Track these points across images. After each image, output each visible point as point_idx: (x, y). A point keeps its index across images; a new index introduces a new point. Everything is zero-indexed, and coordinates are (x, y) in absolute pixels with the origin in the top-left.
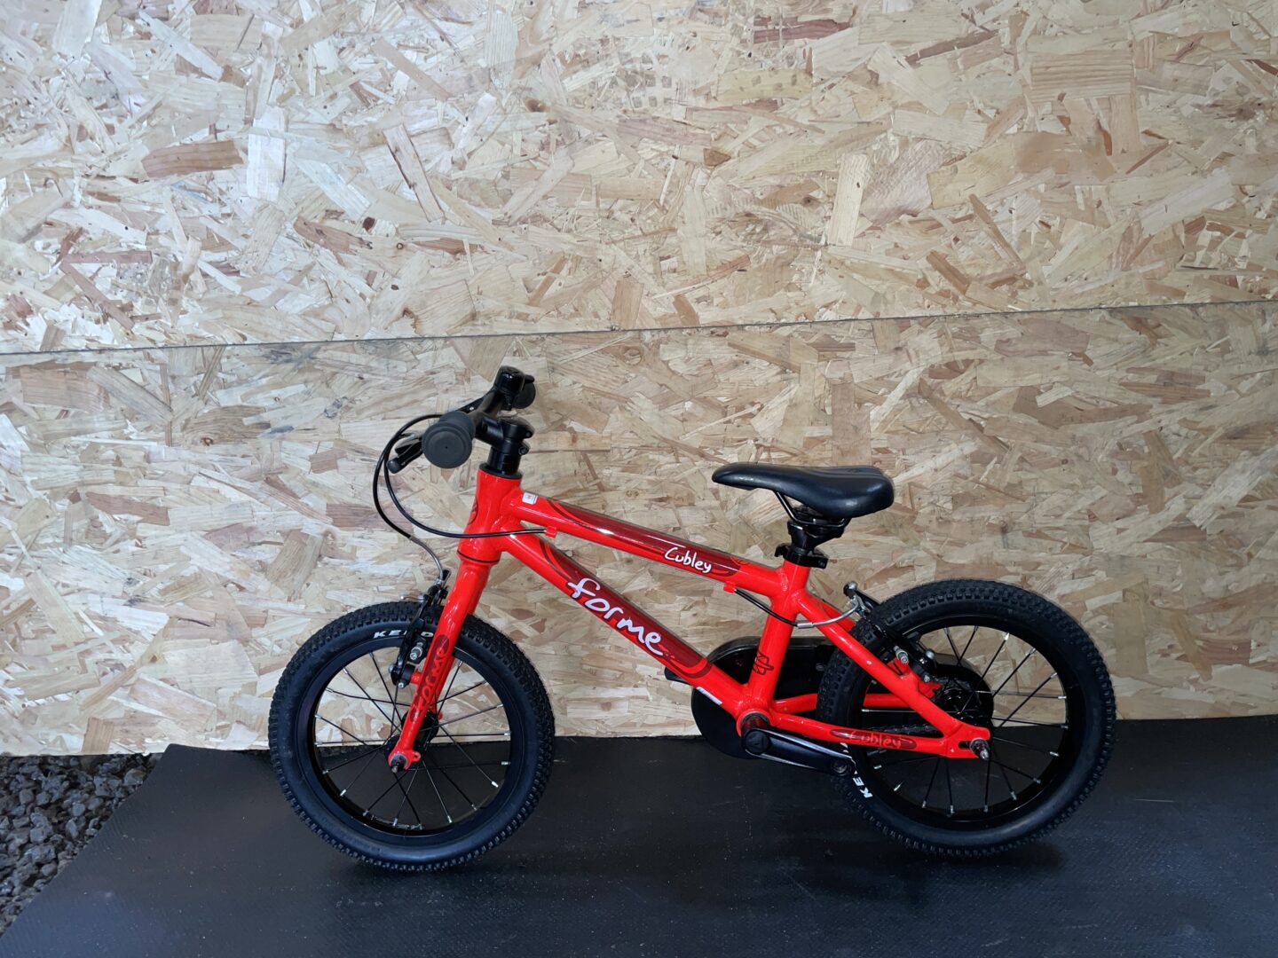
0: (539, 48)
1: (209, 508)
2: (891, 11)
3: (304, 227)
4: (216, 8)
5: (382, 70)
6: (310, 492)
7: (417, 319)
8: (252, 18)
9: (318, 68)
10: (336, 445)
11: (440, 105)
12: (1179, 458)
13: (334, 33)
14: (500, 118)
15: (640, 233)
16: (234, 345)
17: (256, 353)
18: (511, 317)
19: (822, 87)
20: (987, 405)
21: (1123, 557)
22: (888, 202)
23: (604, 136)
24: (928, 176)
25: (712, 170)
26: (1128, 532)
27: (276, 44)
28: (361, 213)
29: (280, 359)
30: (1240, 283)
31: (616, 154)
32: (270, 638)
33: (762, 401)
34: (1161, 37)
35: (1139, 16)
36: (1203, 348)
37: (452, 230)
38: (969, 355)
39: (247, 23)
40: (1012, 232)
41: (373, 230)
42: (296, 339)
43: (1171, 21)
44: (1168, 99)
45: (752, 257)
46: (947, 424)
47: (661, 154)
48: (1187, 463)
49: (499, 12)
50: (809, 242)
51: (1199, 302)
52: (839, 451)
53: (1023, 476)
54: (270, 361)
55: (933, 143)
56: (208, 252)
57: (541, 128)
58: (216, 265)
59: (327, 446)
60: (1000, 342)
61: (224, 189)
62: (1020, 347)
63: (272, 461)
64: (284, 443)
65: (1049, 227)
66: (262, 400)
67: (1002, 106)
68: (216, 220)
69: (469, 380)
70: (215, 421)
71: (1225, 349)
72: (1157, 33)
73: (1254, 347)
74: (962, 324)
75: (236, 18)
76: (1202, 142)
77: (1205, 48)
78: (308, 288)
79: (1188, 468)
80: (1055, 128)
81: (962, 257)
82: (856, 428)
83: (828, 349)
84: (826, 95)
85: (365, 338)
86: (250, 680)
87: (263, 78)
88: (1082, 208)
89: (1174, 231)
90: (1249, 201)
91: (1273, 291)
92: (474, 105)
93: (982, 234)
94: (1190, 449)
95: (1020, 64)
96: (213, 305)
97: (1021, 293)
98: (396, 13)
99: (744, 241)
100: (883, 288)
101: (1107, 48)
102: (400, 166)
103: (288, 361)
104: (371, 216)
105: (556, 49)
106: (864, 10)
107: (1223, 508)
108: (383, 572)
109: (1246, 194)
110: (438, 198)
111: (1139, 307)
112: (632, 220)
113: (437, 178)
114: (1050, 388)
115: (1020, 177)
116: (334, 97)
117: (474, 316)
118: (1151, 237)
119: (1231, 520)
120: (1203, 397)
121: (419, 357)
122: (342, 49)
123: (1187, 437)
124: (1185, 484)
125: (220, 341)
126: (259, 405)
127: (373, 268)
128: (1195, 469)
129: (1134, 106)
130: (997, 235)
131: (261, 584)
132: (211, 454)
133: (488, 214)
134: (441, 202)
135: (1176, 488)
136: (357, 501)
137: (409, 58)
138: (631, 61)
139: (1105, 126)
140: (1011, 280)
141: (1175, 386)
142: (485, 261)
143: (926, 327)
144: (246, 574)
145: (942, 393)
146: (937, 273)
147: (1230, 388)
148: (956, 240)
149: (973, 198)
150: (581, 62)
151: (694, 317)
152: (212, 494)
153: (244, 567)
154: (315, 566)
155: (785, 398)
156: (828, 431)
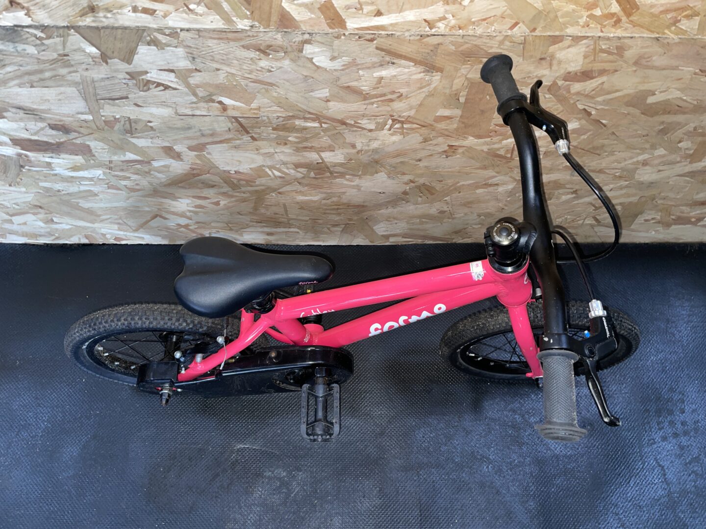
7: (28, 10)
18: (136, 11)
20: (604, 101)
21: (652, 183)
33: (403, 91)
38: (607, 66)
46: (562, 111)
52: (463, 125)
53: (606, 142)
60: (641, 57)
82: (483, 112)
86: (5, 218)
114: (665, 92)
117: (92, 9)
143: (578, 43)
145: (570, 92)
151: (342, 23)
154: (21, 171)
155: (424, 90)
156: (458, 112)
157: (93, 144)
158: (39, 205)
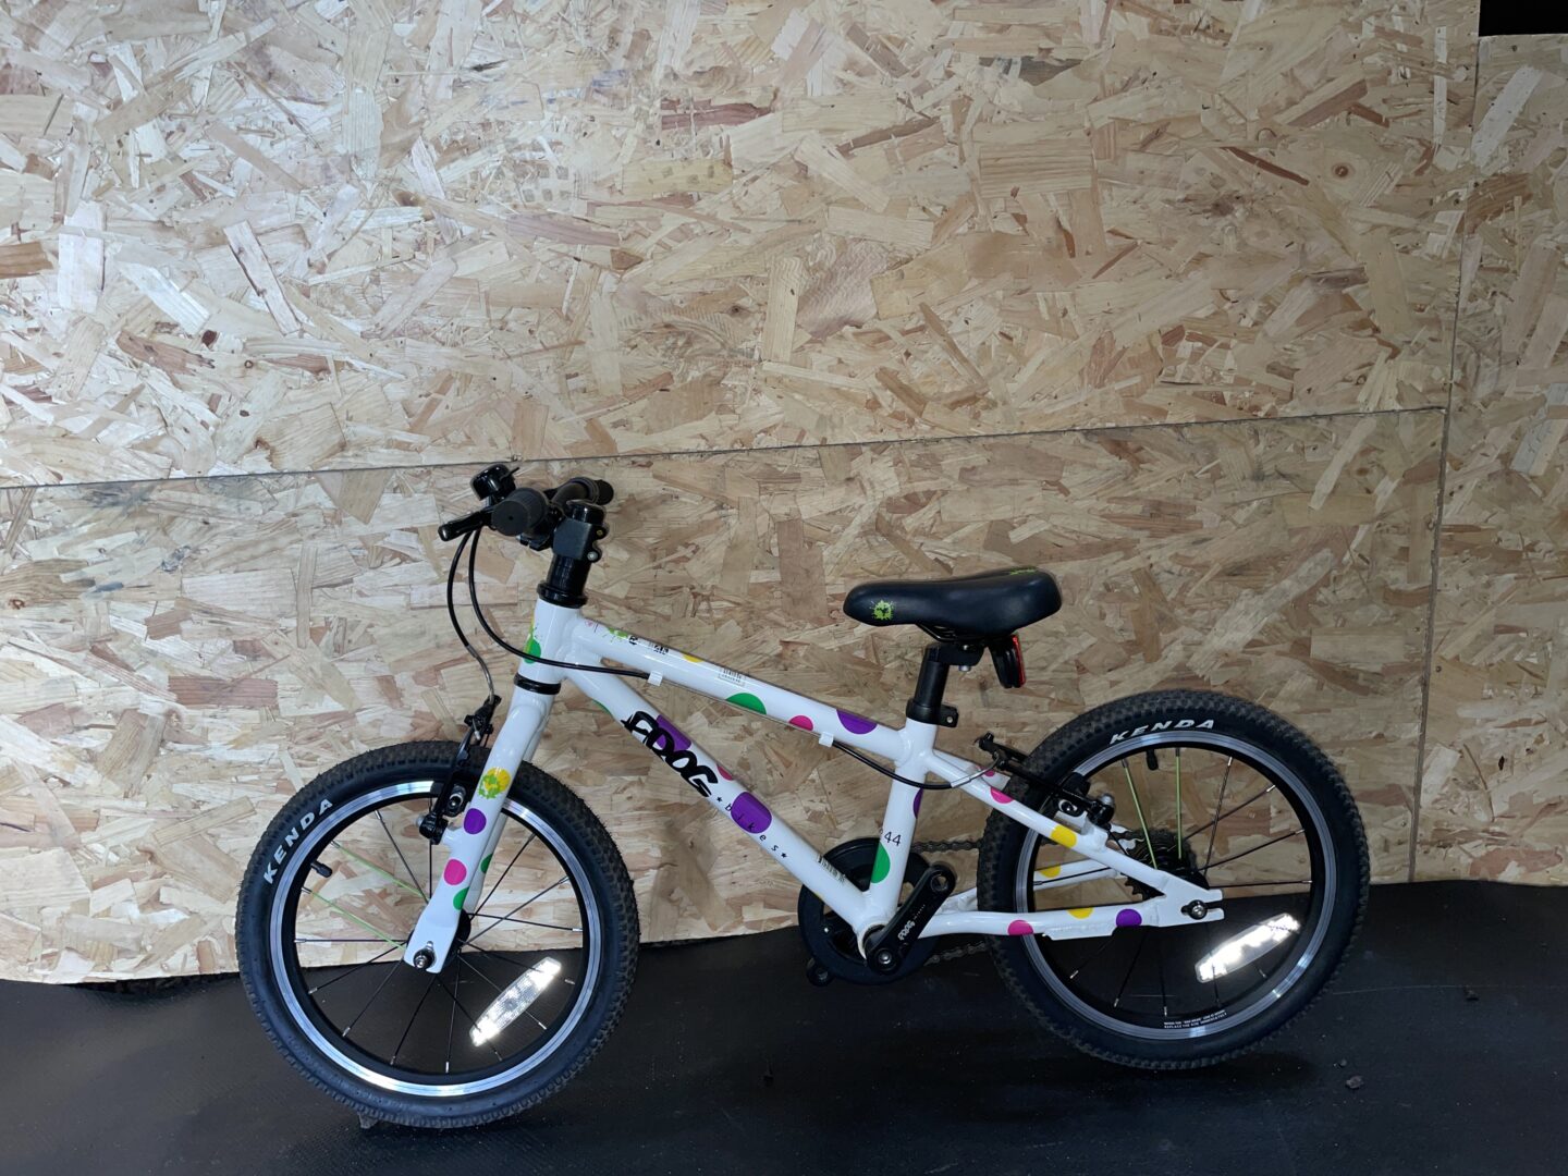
0: (410, 133)
1: (20, 684)
2: (817, 93)
3: (130, 343)
4: (16, 87)
5: (218, 157)
6: (147, 663)
7: (273, 451)
8: (61, 98)
9: (141, 155)
10: (178, 604)
11: (291, 197)
12: (1173, 599)
13: (160, 115)
14: (363, 213)
15: (539, 346)
16: (47, 485)
17: (75, 495)
18: (388, 447)
19: (744, 179)
20: (954, 543)
22: (829, 310)
23: (491, 234)
24: (871, 282)
25: (622, 275)
26: (1122, 684)
27: (90, 128)
28: (200, 325)
29: (105, 502)
30: (1227, 400)
31: (506, 256)
32: (104, 844)
33: (698, 541)
34: (1123, 123)
35: (1096, 100)
36: (1192, 473)
37: (312, 345)
38: (931, 485)
39: (55, 102)
40: (969, 344)
41: (215, 346)
42: (124, 478)
43: (1131, 105)
44: (1136, 193)
45: (676, 373)
46: (910, 564)
47: (560, 255)
48: (1183, 605)
49: (359, 91)
50: (741, 358)
51: (1183, 421)
52: (790, 599)
54: (92, 504)
55: (874, 245)
56: (13, 375)
57: (415, 225)
58: (22, 390)
59: (166, 606)
60: (964, 470)
61: (30, 299)
62: (987, 475)
63: (98, 626)
64: (113, 603)
65: (1010, 339)
66: (83, 552)
67: (949, 202)
68: (21, 336)
69: (340, 523)
70: (27, 579)
71: (1216, 474)
72: (1117, 119)
73: (1248, 472)
74: (920, 450)
75: (40, 98)
76: (1175, 242)
77: (1172, 135)
78: (135, 415)
79: (1186, 610)
80: (1009, 227)
81: (916, 372)
82: (807, 571)
83: (772, 480)
84: (750, 188)
85: (210, 474)
86: (79, 897)
87: (75, 168)
88: (1046, 316)
89: (1150, 342)
90: (1231, 308)
91: (1266, 408)
92: (332, 199)
93: (936, 347)
94: (1185, 588)
95: (966, 155)
96: (20, 438)
97: (984, 414)
98: (234, 92)
99: (664, 356)
100: (828, 410)
101: (1063, 137)
102: (245, 270)
103: (114, 504)
104: (212, 329)
105: (429, 134)
106: (787, 92)
107: (1227, 655)
108: (243, 759)
109: (1228, 299)
110: (293, 306)
111: (1116, 428)
112: (531, 332)
113: (291, 282)
114: (1025, 522)
115: (975, 282)
116: (161, 189)
117: (343, 446)
118: (1125, 349)
119: (1236, 668)
120: (1196, 528)
121: (277, 496)
122: (171, 133)
123: (1180, 575)
124: (1183, 628)
125: (31, 482)
126: (80, 558)
127: (216, 390)
128: (1193, 611)
129: (1096, 203)
130: (953, 348)
131: (88, 776)
132: (21, 618)
133: (355, 326)
134: (297, 311)
135: (1173, 634)
136: (206, 673)
137: (251, 143)
138: (519, 148)
139: (1066, 225)
140: (973, 399)
141: (1163, 516)
142: (354, 381)
143: (880, 453)
144: (70, 766)
145: (902, 530)
146: (889, 392)
147: (1224, 518)
148: (908, 354)
149: (924, 308)
150: (461, 149)
151: (611, 444)
152: (25, 669)
153: (68, 757)
154: (157, 753)
155: (724, 538)
156: (776, 576)
157: (284, 680)
158: (152, 848)
